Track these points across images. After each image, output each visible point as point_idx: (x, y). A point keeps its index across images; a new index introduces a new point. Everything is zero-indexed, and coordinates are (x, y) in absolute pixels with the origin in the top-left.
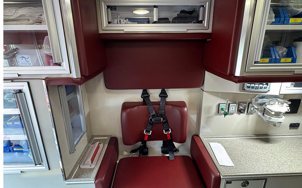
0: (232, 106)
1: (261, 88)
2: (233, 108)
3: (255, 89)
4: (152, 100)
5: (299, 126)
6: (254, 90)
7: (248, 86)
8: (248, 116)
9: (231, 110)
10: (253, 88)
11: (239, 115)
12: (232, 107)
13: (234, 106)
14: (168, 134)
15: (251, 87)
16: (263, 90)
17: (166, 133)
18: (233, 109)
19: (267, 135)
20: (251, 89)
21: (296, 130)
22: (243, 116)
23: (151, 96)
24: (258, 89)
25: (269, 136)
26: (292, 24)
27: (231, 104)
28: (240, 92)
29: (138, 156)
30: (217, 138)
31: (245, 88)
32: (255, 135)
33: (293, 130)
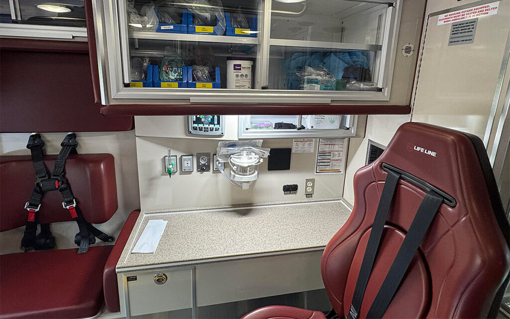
0: (185, 160)
1: (212, 130)
2: (190, 163)
3: (205, 131)
4: (50, 151)
5: (297, 189)
6: (202, 133)
7: (194, 127)
8: (217, 176)
9: (186, 166)
10: (201, 129)
11: (201, 173)
12: (186, 162)
13: (189, 159)
14: (71, 208)
15: (198, 129)
16: (214, 133)
17: (68, 207)
18: (189, 165)
19: (251, 205)
20: (198, 132)
21: (294, 195)
22: (208, 175)
23: (48, 144)
24: (208, 131)
25: (252, 206)
26: (199, 33)
27: (184, 157)
28: (187, 136)
29: (24, 252)
30: (168, 212)
31: (191, 130)
32: (231, 205)
33: (290, 195)
